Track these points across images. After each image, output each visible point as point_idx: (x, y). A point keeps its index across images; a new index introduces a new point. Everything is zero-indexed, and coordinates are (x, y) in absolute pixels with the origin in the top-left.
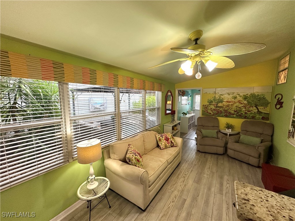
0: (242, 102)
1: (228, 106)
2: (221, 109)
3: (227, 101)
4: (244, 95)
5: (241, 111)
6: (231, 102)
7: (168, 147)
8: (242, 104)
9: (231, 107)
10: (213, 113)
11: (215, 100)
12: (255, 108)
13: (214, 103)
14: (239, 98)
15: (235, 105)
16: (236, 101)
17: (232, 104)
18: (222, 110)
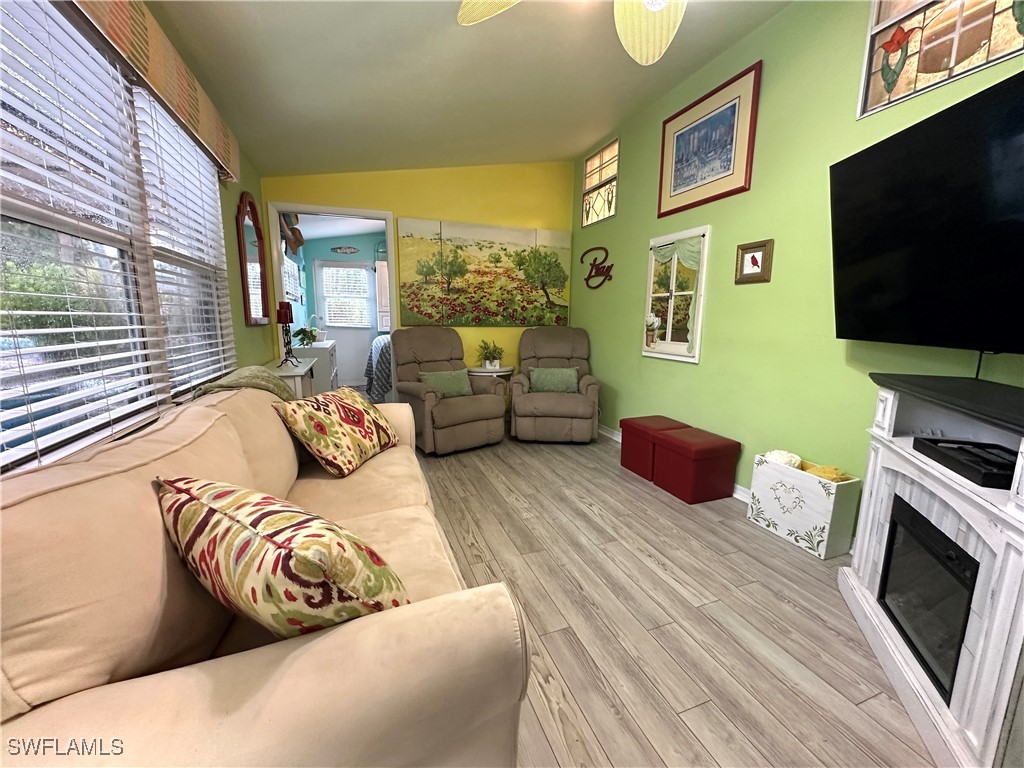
0: (514, 275)
1: (480, 288)
2: (462, 299)
3: (475, 272)
4: (517, 254)
5: (512, 301)
6: (486, 273)
7: (371, 454)
8: (513, 279)
9: (489, 290)
10: (438, 316)
11: (441, 264)
12: (541, 292)
13: (439, 278)
14: (507, 263)
15: (498, 284)
16: (500, 271)
17: (489, 281)
18: (465, 302)
